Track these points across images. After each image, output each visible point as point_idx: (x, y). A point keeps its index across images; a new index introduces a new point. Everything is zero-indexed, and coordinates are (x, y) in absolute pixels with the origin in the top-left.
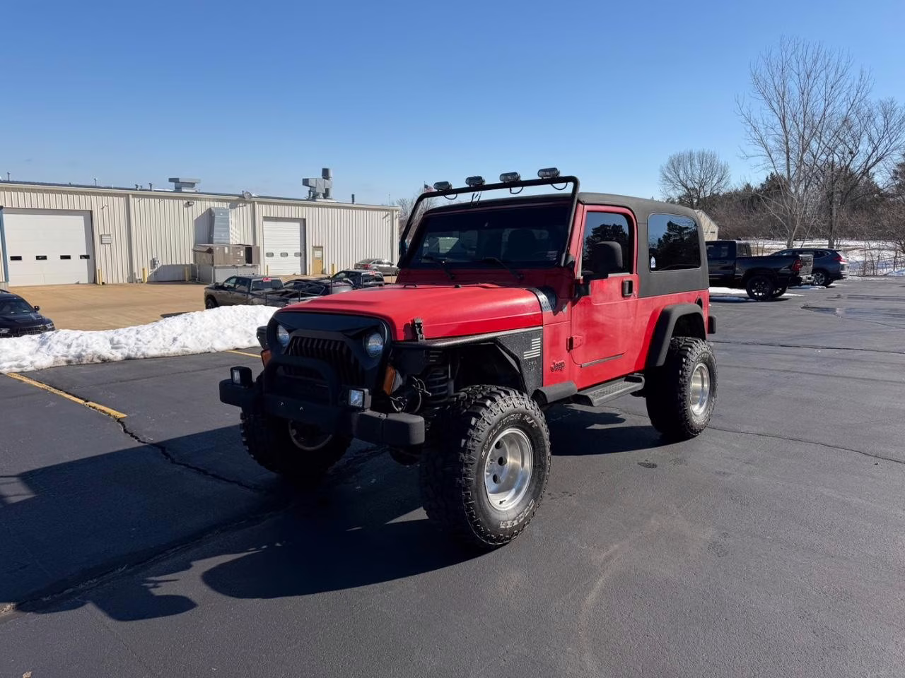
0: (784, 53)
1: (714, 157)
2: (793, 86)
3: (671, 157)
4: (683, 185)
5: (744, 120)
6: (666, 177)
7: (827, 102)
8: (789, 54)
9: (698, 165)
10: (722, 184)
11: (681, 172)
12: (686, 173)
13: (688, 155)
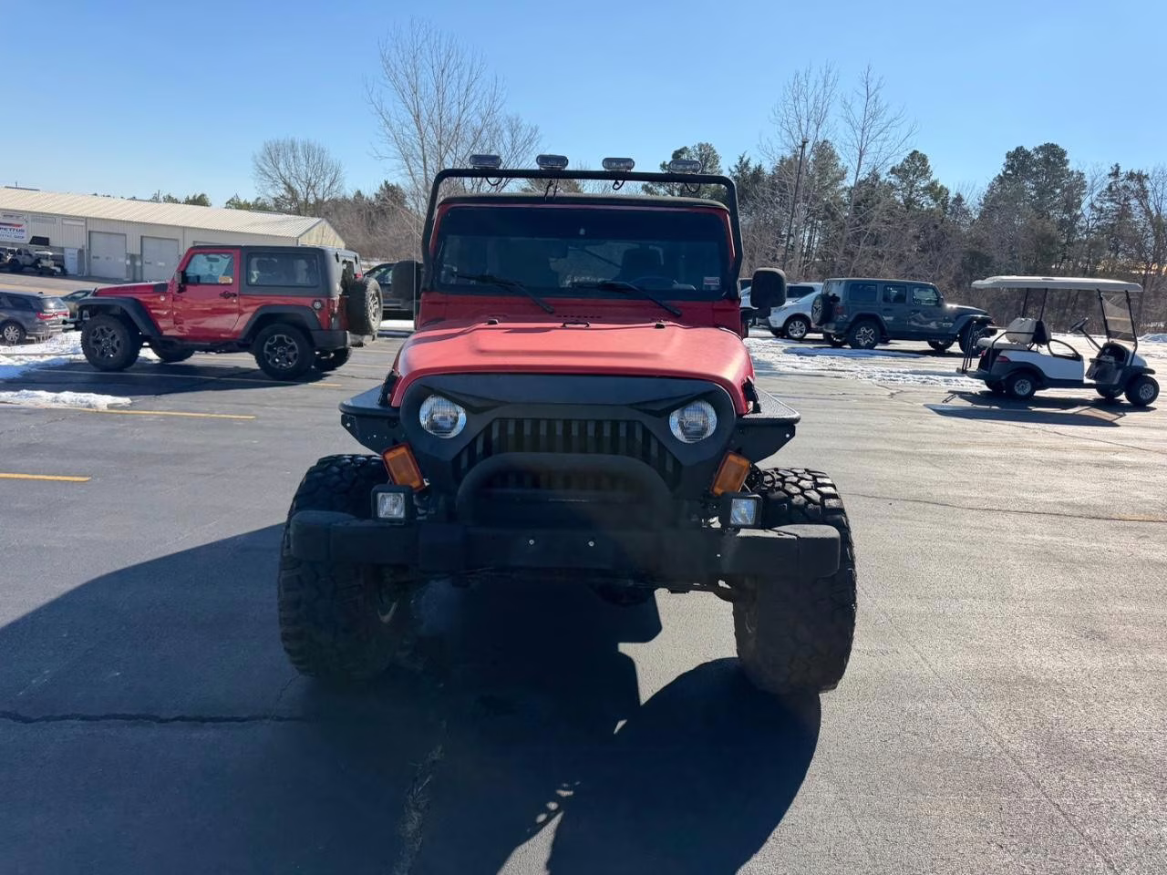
0: (415, 37)
1: (323, 152)
2: (427, 79)
3: (265, 144)
4: (285, 183)
5: (375, 110)
6: (263, 170)
7: (462, 107)
8: (420, 38)
9: (303, 161)
10: (335, 187)
11: (281, 166)
12: (288, 167)
13: (290, 144)
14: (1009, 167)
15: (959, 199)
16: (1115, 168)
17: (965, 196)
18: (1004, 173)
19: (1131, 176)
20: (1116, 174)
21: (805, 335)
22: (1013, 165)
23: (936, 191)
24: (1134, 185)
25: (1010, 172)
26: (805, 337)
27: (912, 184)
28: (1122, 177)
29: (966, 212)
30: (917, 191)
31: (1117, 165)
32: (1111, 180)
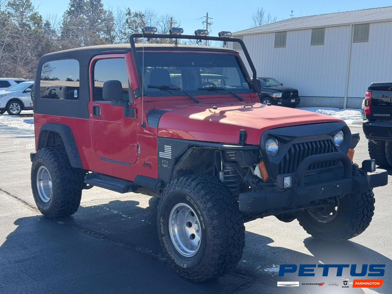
14: (72, 6)
15: (48, 24)
16: (128, 10)
17: (52, 22)
18: (70, 9)
19: (136, 15)
20: (129, 13)
21: (20, 112)
22: (74, 4)
23: (36, 19)
24: (138, 20)
25: (73, 9)
26: (20, 113)
27: (22, 14)
28: (132, 15)
29: (54, 32)
30: (26, 18)
31: (129, 9)
32: (127, 17)
